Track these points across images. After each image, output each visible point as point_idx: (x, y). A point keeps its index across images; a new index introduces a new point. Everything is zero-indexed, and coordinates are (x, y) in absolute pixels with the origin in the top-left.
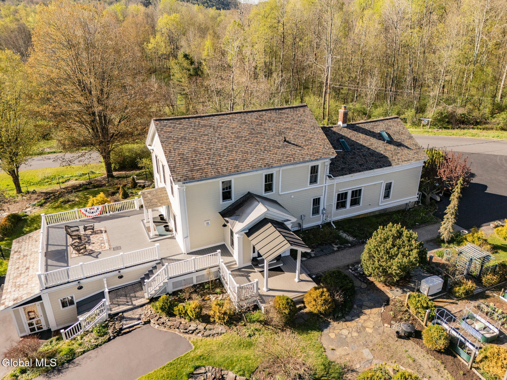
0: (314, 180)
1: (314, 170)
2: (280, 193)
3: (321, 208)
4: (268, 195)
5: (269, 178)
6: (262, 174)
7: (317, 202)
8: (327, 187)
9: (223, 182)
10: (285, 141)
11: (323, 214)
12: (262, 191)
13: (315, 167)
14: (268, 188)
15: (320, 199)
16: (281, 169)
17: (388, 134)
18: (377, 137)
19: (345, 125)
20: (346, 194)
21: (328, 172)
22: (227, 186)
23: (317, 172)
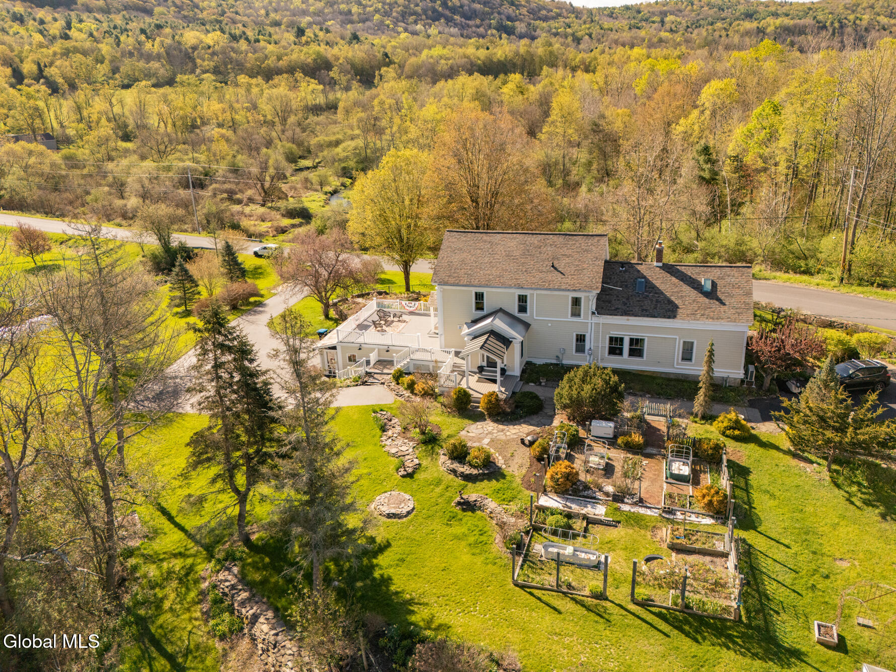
0: (576, 313)
1: (576, 302)
2: (534, 317)
3: (587, 347)
4: (521, 316)
5: (522, 299)
6: (514, 293)
7: (581, 339)
8: (593, 324)
9: (476, 293)
10: (553, 266)
11: (590, 355)
12: (515, 310)
13: (577, 298)
14: (522, 309)
15: (584, 336)
16: (535, 292)
17: (714, 285)
18: (695, 285)
19: (660, 264)
20: (622, 339)
21: (594, 308)
22: (479, 297)
23: (580, 305)
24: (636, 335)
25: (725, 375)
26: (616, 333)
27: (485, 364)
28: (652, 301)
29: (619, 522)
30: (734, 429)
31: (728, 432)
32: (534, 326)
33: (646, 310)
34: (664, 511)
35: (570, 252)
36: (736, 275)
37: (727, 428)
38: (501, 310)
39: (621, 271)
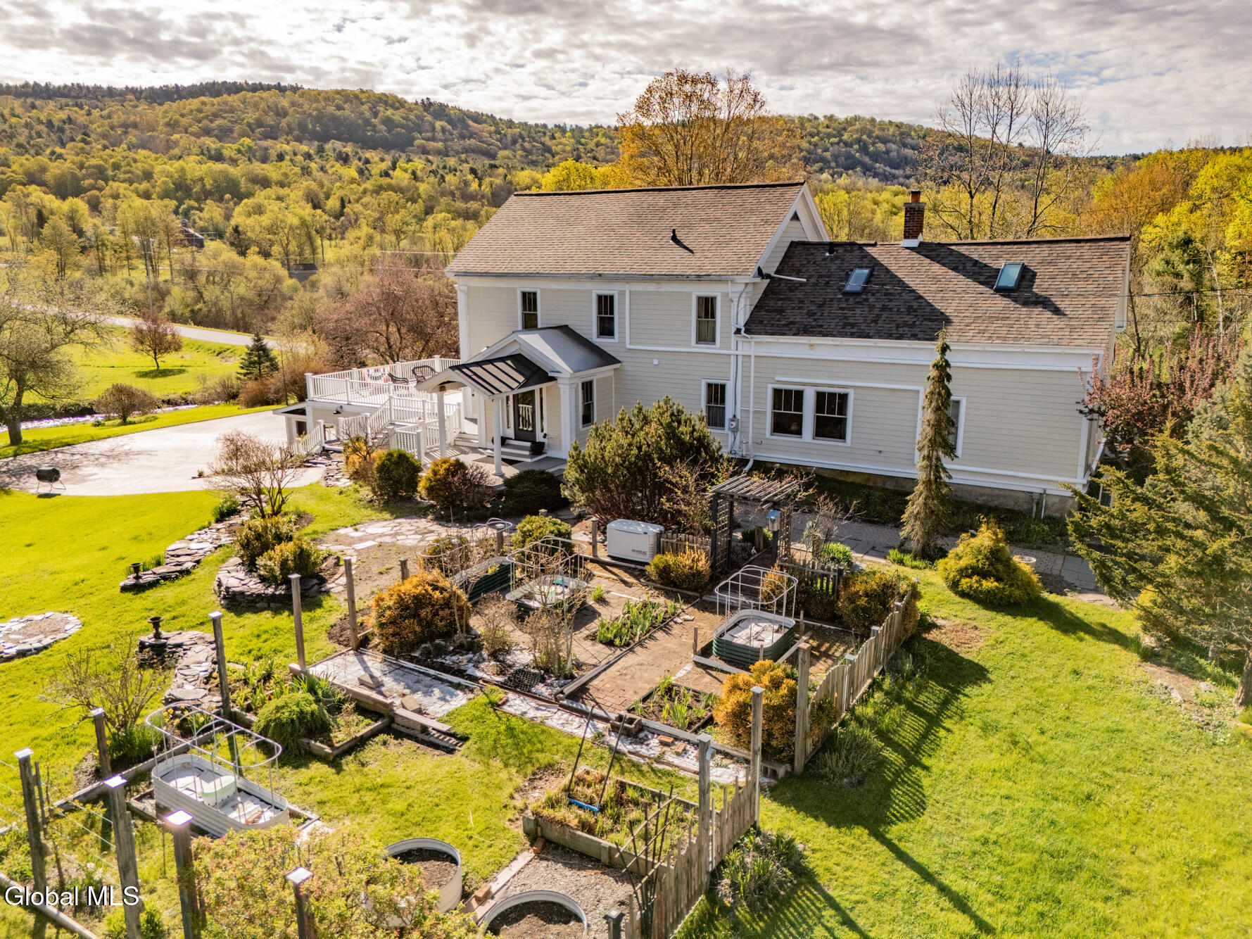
0: (706, 334)
1: (707, 307)
2: (628, 346)
3: (729, 414)
4: (603, 343)
5: (606, 303)
6: (590, 291)
7: (716, 393)
8: (740, 359)
9: (524, 294)
10: (674, 238)
11: (735, 431)
12: (590, 329)
13: (707, 299)
14: (606, 328)
15: (723, 386)
16: (627, 288)
17: (1027, 275)
18: (984, 275)
19: (914, 243)
20: (799, 394)
21: (741, 324)
22: (529, 300)
23: (713, 316)
24: (832, 384)
25: (1036, 489)
26: (789, 381)
27: (510, 433)
28: (872, 308)
29: (464, 739)
30: (984, 574)
31: (965, 582)
32: (628, 364)
33: (852, 325)
34: (614, 728)
35: (718, 215)
36: (1087, 255)
37: (966, 572)
38: (565, 330)
39: (825, 259)
